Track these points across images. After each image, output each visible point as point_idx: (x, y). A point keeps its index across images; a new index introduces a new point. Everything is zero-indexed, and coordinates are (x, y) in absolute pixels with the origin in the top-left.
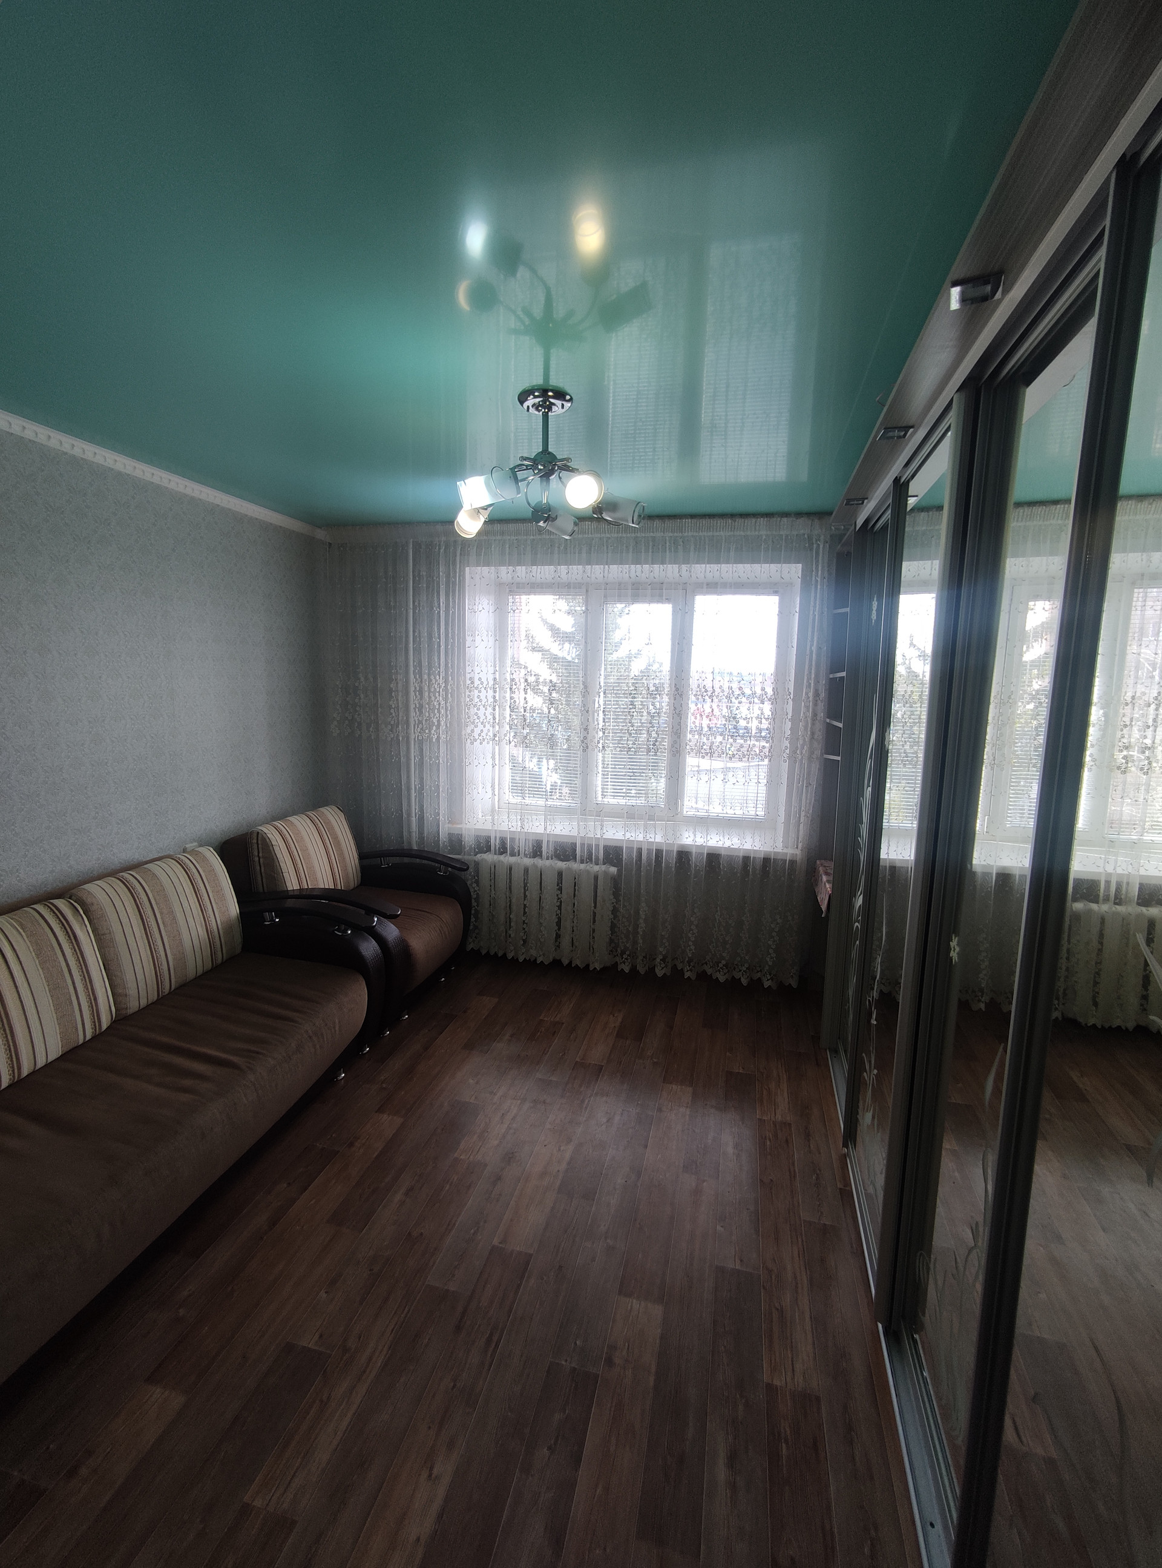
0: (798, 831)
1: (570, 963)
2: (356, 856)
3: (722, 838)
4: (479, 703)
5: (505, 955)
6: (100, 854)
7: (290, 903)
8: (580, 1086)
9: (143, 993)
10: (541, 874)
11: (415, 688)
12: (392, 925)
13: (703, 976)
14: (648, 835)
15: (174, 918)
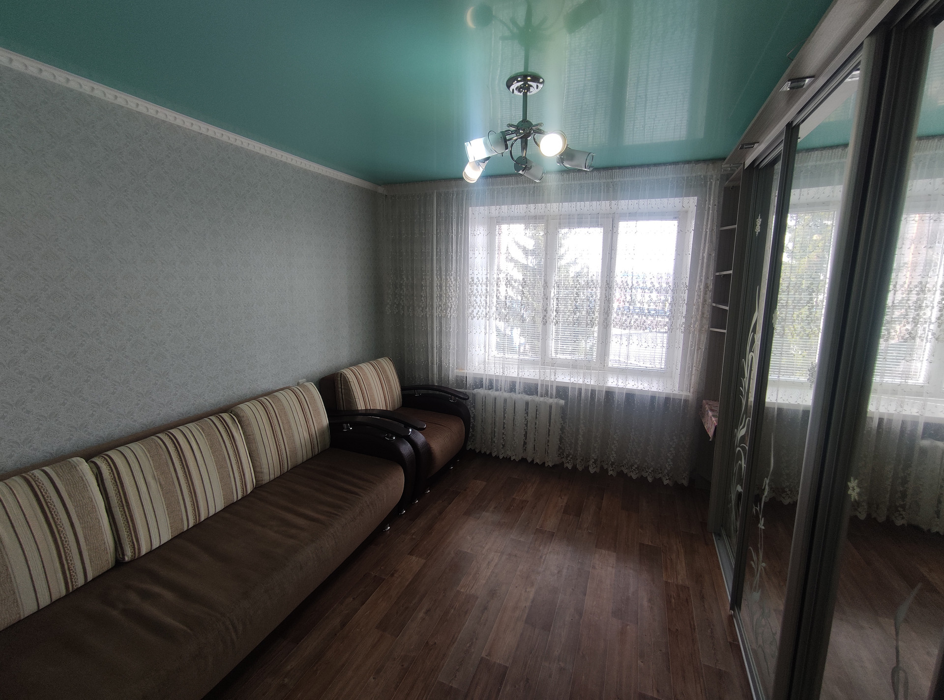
0: (691, 380)
1: (533, 461)
2: (399, 389)
3: (636, 383)
4: (477, 294)
5: (491, 454)
6: (251, 385)
7: (359, 419)
8: (540, 546)
9: (272, 471)
10: (515, 403)
11: (437, 284)
12: (421, 434)
13: (621, 474)
14: (586, 380)
15: (290, 426)
